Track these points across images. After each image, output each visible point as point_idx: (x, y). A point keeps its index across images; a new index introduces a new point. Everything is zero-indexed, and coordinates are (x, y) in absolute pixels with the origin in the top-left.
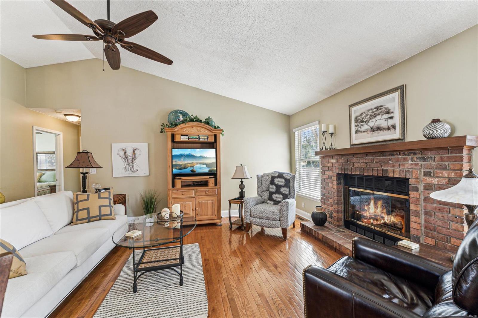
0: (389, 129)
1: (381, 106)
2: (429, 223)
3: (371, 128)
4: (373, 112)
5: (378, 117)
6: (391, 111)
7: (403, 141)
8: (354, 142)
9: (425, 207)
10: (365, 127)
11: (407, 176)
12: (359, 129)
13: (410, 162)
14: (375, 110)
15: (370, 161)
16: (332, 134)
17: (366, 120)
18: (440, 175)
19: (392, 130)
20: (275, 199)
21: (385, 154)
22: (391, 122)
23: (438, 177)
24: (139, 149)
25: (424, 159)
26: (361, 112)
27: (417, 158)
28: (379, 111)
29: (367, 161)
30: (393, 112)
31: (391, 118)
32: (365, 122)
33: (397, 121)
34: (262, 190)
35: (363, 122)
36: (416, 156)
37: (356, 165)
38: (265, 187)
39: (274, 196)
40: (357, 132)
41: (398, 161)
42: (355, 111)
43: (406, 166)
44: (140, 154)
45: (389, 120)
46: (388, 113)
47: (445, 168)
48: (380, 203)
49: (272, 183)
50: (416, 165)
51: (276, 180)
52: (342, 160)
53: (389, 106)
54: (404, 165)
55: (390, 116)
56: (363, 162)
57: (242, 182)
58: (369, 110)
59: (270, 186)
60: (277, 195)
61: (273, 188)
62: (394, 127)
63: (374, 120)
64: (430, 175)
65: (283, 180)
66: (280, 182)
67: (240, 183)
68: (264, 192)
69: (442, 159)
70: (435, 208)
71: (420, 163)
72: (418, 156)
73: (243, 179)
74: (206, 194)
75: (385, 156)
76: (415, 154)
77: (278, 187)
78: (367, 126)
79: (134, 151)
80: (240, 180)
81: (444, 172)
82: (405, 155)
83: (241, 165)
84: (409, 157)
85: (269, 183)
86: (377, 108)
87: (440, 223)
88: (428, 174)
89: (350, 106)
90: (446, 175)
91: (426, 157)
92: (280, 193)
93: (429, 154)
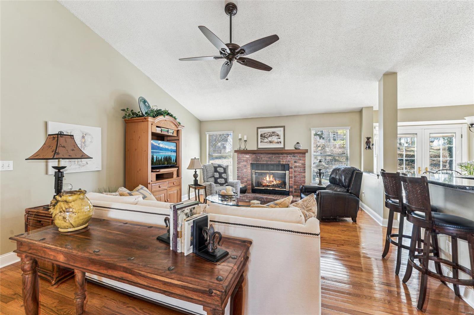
0: (278, 143)
1: (275, 132)
2: (296, 180)
3: (270, 141)
4: (271, 134)
5: (273, 137)
6: (279, 135)
7: (284, 149)
8: (260, 147)
9: (294, 175)
10: (266, 140)
11: (289, 163)
12: (263, 140)
13: (289, 158)
14: (272, 133)
15: (271, 157)
16: (246, 141)
17: (267, 137)
18: (300, 162)
19: (280, 143)
20: (220, 182)
21: (279, 154)
22: (279, 140)
23: (299, 163)
24: (90, 135)
25: (294, 157)
26: (264, 132)
27: (292, 156)
28: (274, 134)
29: (269, 157)
30: (280, 136)
31: (279, 138)
32: (267, 138)
33: (282, 140)
34: (208, 177)
35: (265, 137)
36: (291, 155)
37: (263, 159)
38: (210, 174)
39: (219, 180)
40: (261, 142)
41: (284, 157)
42: (261, 131)
43: (288, 159)
44: (91, 142)
45: (278, 139)
46: (278, 136)
47: (301, 160)
48: (272, 176)
49: (216, 171)
50: (292, 159)
51: (218, 169)
52: (254, 156)
53: (279, 133)
54: (287, 159)
55: (279, 137)
56: (267, 157)
57: (196, 172)
58: (268, 133)
59: (215, 174)
60: (221, 180)
61: (217, 175)
62: (280, 142)
63: (271, 137)
64: (296, 163)
65: (222, 169)
66: (221, 170)
67: (194, 173)
68: (209, 179)
69: (300, 157)
70: (298, 174)
71: (293, 158)
72: (292, 155)
73: (196, 170)
74: (174, 185)
75: (279, 155)
76: (291, 154)
77: (220, 174)
78: (267, 140)
79: (83, 137)
80: (195, 170)
81: (300, 161)
82: (287, 155)
83: (195, 158)
84: (289, 156)
85: (214, 171)
86: (273, 132)
87: (299, 179)
88: (295, 162)
89: (258, 128)
90: (301, 162)
91: (295, 155)
92: (222, 178)
93: (296, 155)
